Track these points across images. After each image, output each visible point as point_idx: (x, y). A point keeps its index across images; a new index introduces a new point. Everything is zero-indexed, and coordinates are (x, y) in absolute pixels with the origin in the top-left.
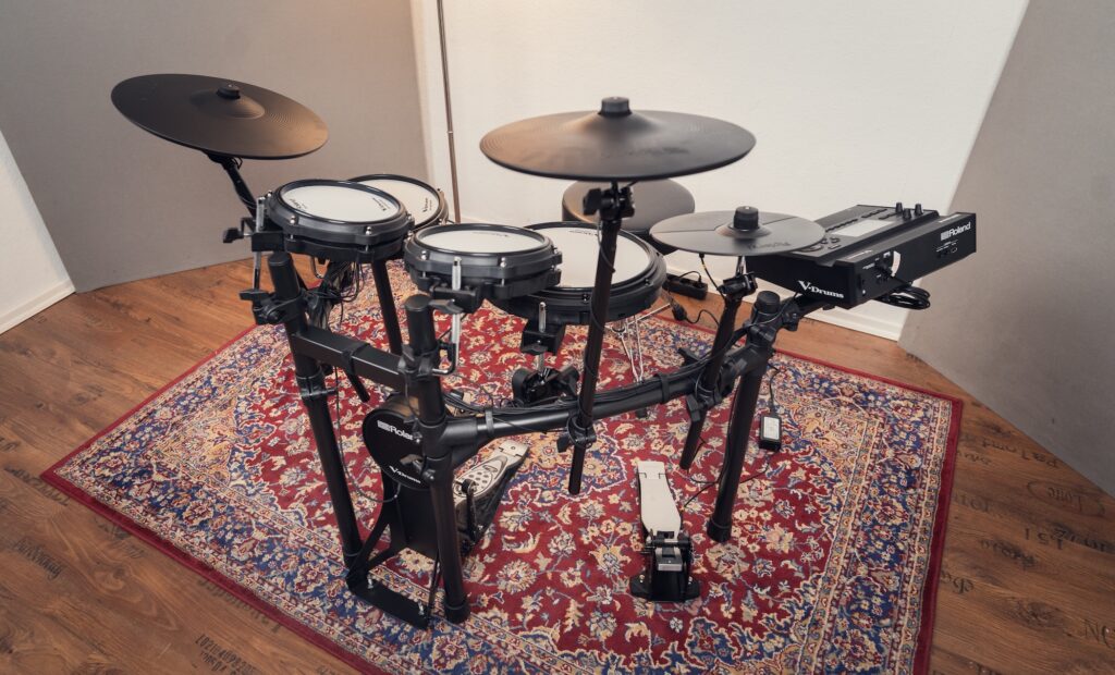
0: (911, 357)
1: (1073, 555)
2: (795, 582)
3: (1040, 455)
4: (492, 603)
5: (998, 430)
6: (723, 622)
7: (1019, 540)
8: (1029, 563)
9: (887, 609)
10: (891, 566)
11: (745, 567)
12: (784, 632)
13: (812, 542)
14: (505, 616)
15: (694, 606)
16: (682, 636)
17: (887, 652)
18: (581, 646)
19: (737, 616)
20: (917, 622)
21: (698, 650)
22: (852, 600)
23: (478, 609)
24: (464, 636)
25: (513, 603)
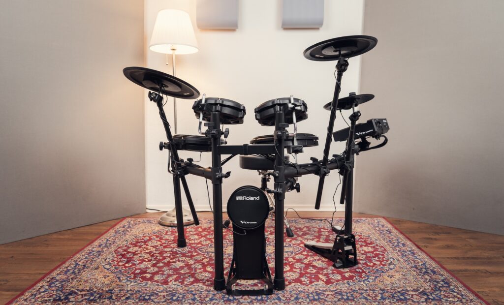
0: (360, 213)
1: (443, 236)
2: (383, 255)
3: (415, 222)
4: (290, 283)
5: (399, 221)
6: (372, 267)
7: (428, 236)
8: (436, 239)
9: (414, 254)
10: (404, 246)
11: (365, 256)
12: (392, 264)
13: (378, 247)
14: (299, 284)
15: (360, 266)
16: (363, 272)
17: (423, 260)
18: (334, 282)
19: (375, 264)
20: (423, 253)
21: (371, 273)
22: (403, 254)
23: (287, 285)
24: (289, 292)
25: (298, 280)
